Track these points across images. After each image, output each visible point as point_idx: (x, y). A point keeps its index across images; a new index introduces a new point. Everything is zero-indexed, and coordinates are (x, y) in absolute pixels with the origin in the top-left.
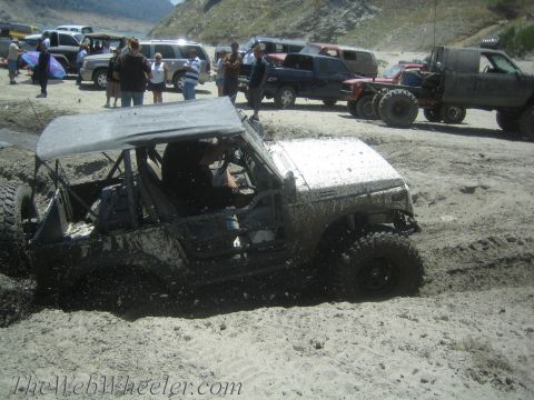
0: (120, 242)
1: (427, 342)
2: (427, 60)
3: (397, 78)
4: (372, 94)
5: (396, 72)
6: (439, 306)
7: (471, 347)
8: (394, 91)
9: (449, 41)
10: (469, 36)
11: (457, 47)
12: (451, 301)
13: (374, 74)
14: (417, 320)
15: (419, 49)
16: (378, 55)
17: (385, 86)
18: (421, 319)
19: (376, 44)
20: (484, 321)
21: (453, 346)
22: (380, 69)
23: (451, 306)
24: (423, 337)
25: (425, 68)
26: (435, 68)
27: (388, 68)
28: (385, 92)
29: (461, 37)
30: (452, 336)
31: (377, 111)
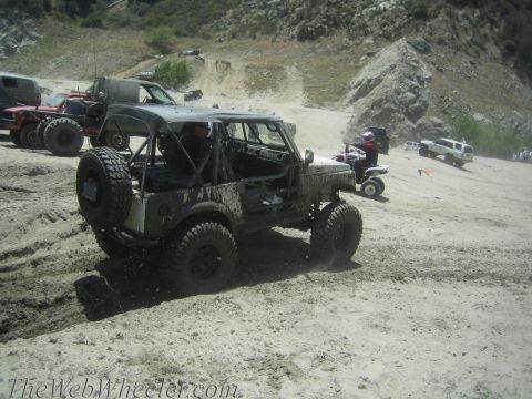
0: (209, 193)
1: (105, 363)
2: (91, 88)
3: (61, 106)
4: (37, 122)
5: (60, 100)
6: (114, 327)
7: (146, 360)
8: (59, 120)
9: (112, 72)
10: (130, 67)
11: (118, 77)
12: (125, 320)
13: (37, 102)
14: (93, 344)
15: (83, 78)
16: (40, 82)
17: (49, 115)
18: (98, 342)
19: (39, 71)
20: (156, 333)
21: (130, 362)
22: (44, 97)
23: (126, 325)
24: (101, 358)
25: (88, 97)
26: (98, 98)
27: (52, 96)
28: (50, 121)
29: (123, 68)
30: (128, 353)
31: (42, 139)
